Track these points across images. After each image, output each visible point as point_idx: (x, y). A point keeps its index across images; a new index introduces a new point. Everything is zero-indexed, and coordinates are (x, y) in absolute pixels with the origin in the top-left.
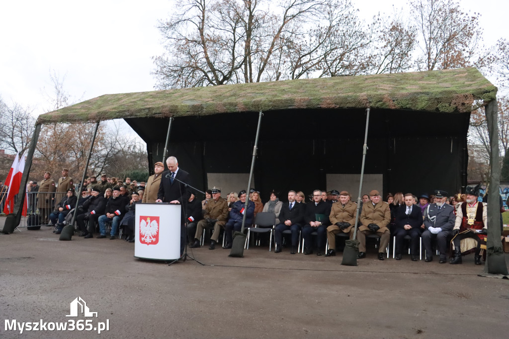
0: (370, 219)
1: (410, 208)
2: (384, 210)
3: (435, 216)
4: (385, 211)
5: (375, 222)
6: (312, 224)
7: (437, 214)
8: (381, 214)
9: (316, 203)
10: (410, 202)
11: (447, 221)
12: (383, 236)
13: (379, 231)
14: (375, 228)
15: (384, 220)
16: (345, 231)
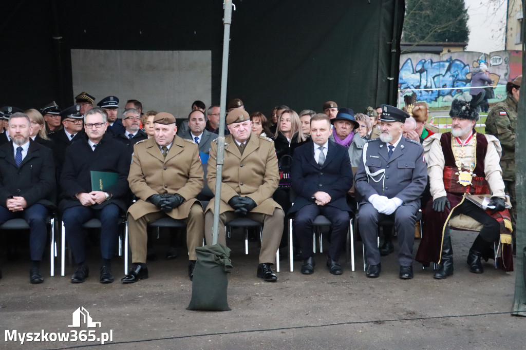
0: (230, 181)
1: (321, 148)
2: (265, 157)
3: (383, 170)
4: (266, 162)
5: (244, 188)
6: (86, 198)
7: (387, 165)
8: (259, 168)
9: (92, 144)
10: (323, 133)
11: (410, 180)
12: (267, 224)
13: (255, 210)
14: (246, 206)
15: (263, 182)
16: (175, 215)
